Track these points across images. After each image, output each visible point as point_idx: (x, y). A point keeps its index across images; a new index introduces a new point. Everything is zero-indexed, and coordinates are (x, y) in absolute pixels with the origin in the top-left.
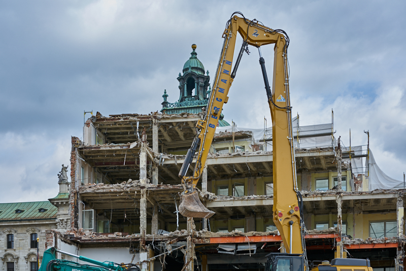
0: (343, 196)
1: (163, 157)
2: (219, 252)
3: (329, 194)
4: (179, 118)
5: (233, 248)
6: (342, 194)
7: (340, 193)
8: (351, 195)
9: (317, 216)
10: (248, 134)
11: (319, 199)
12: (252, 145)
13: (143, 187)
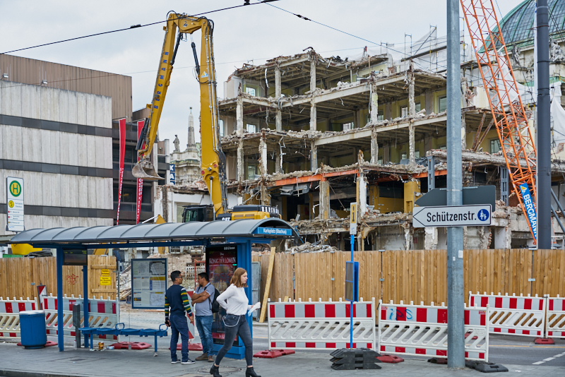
0: (414, 121)
1: (281, 101)
2: (282, 194)
3: (405, 120)
4: (294, 60)
5: (290, 189)
6: (412, 121)
7: (411, 119)
8: (420, 120)
9: (439, 138)
10: (383, 57)
11: (396, 127)
12: (389, 68)
13: (239, 138)
